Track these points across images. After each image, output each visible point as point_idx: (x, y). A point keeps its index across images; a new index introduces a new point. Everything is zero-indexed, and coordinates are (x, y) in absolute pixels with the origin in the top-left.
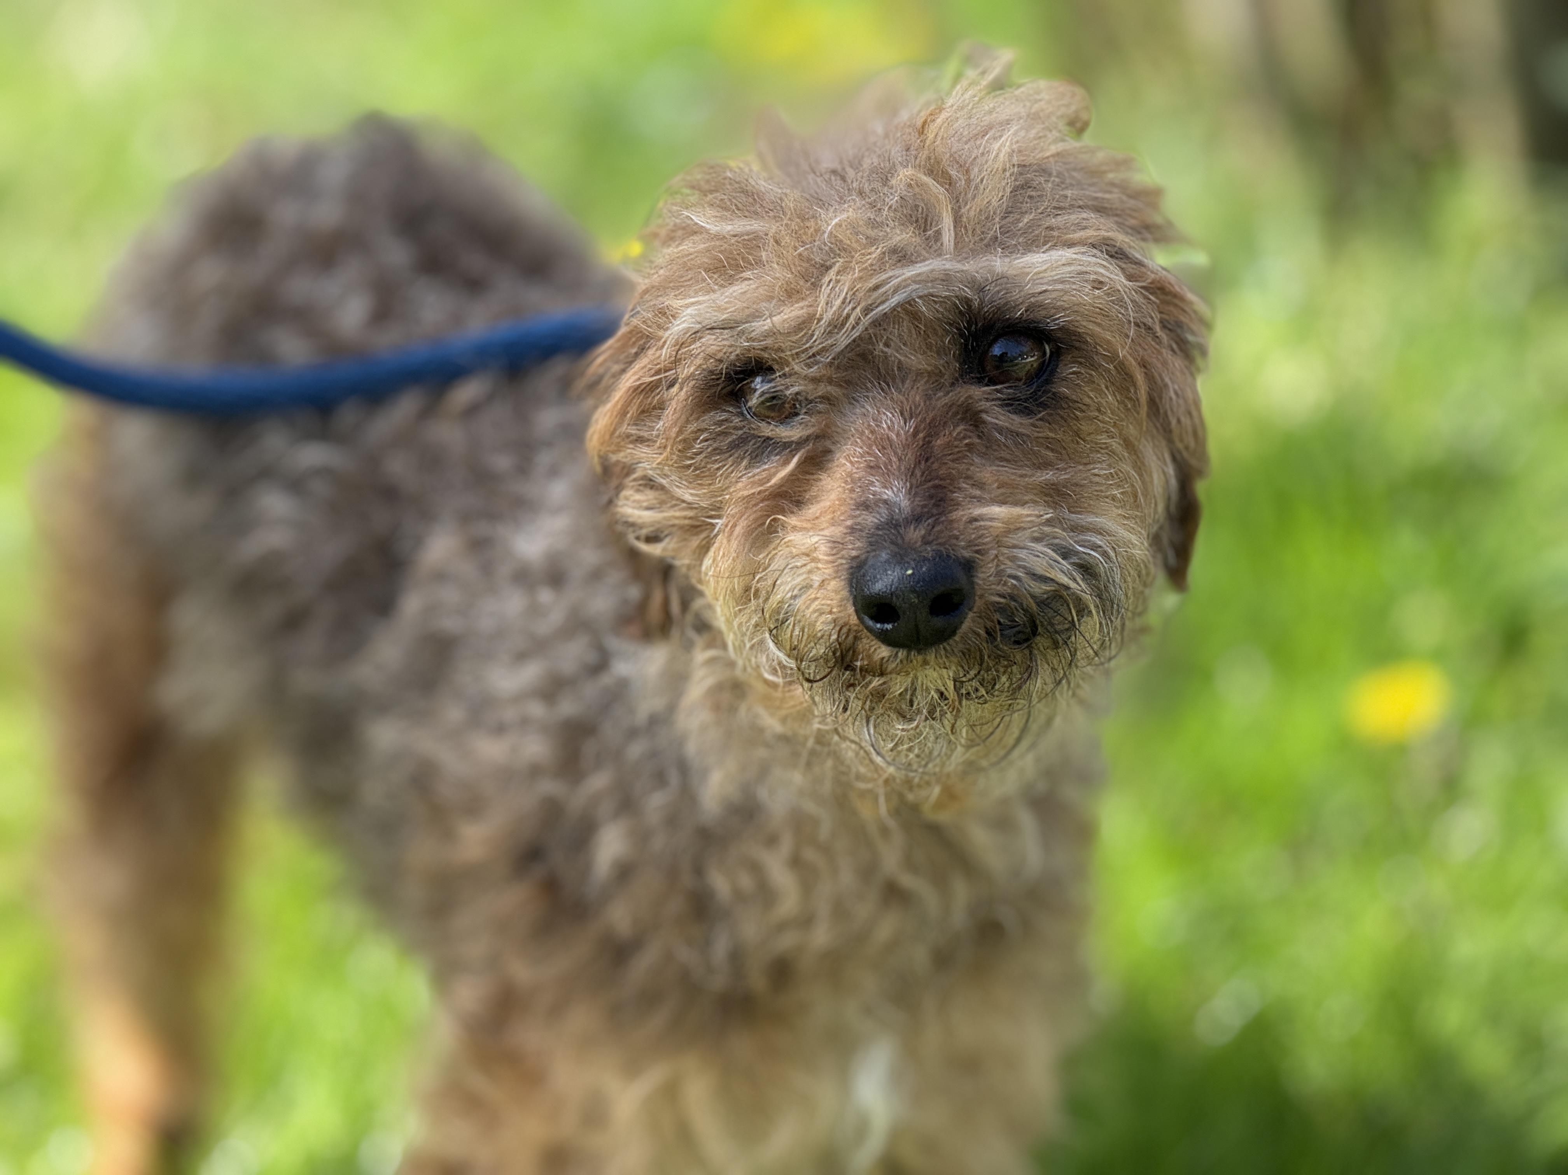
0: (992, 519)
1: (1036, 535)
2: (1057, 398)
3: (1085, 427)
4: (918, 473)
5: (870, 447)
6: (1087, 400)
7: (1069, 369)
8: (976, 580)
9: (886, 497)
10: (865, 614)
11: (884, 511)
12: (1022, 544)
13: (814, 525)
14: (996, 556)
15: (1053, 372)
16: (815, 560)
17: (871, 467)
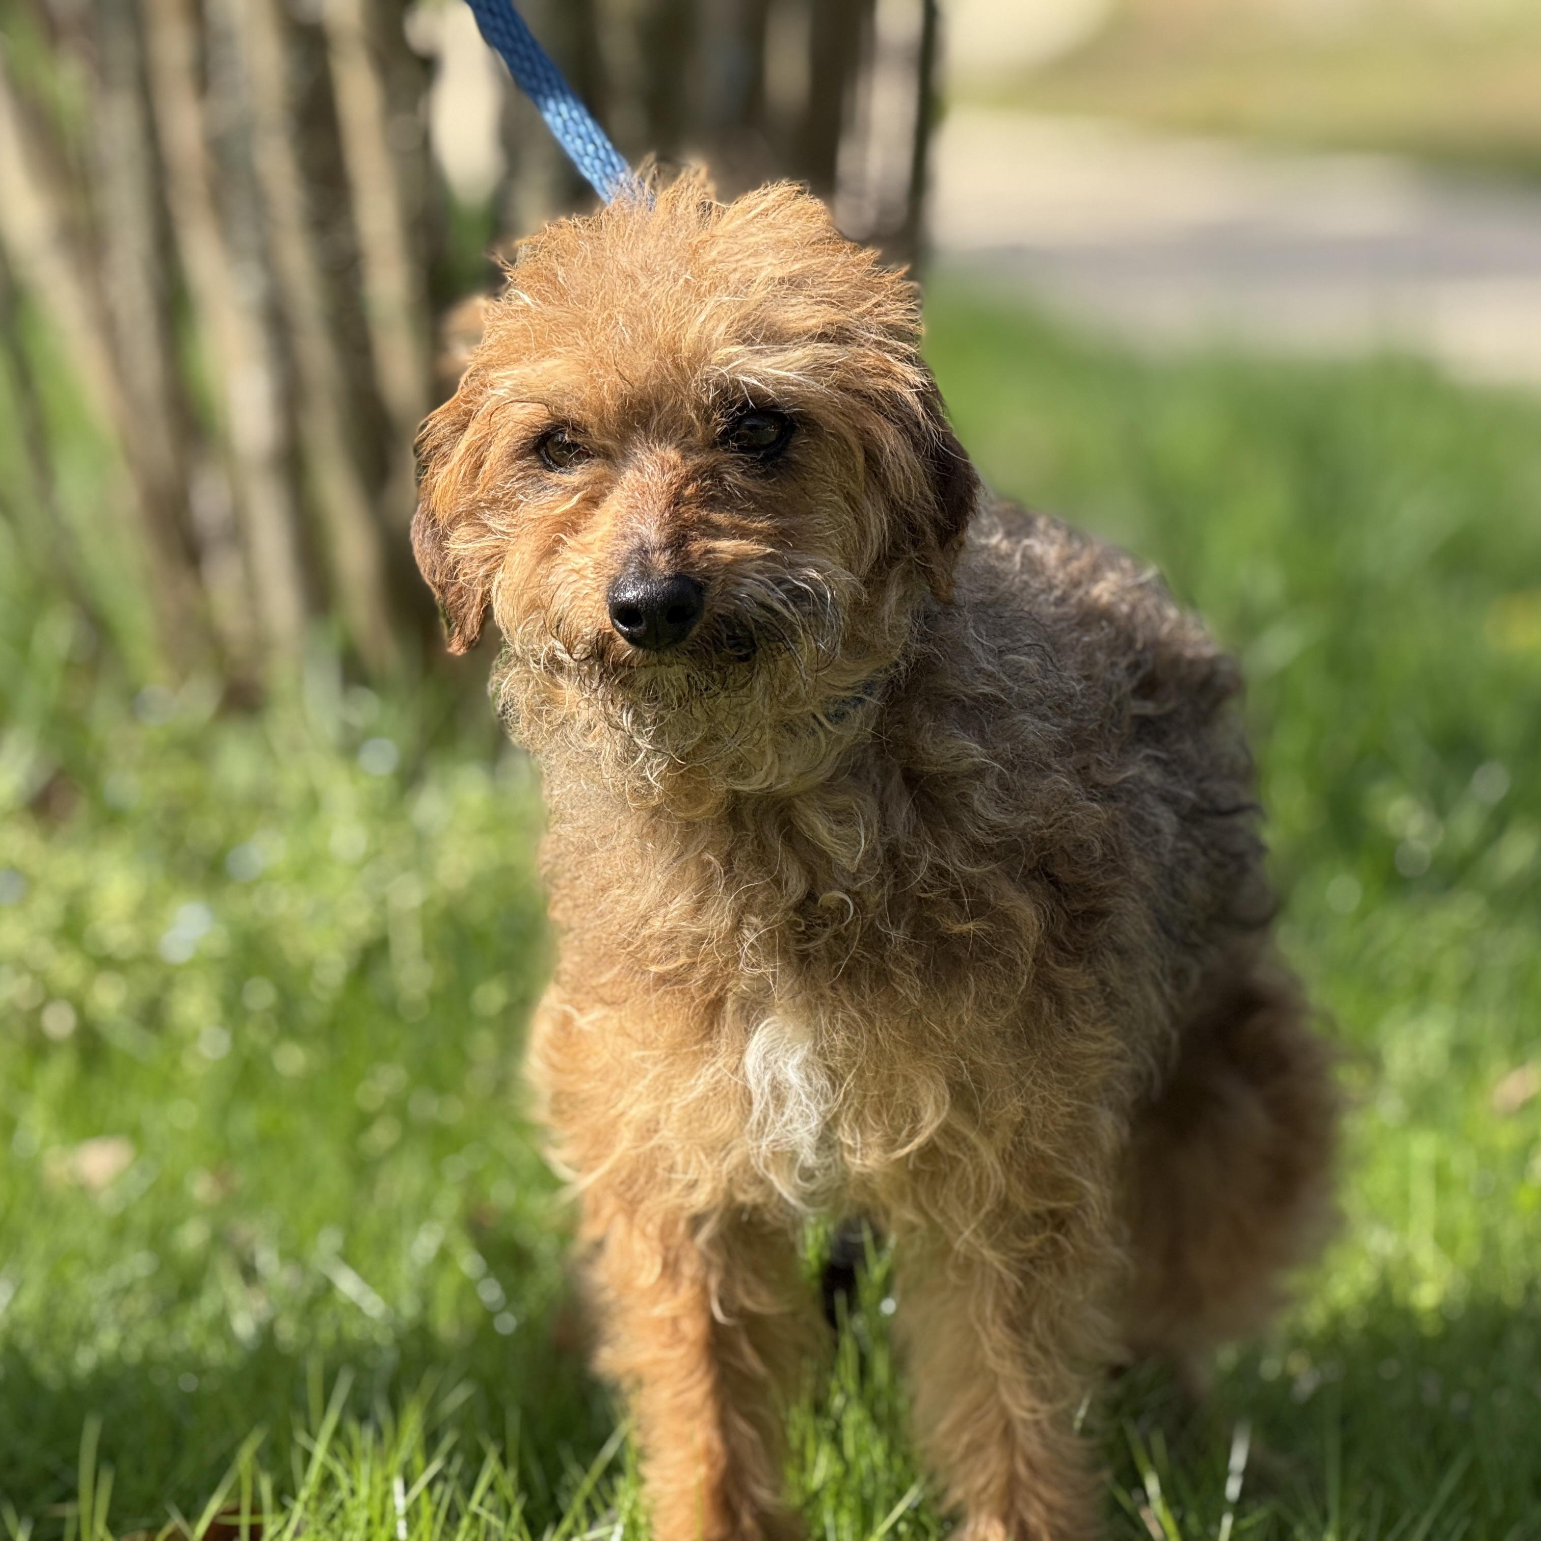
0: (722, 552)
1: (761, 568)
2: (789, 462)
3: (810, 485)
4: (667, 515)
5: (633, 492)
6: (814, 465)
7: (801, 440)
8: (705, 599)
9: (639, 531)
10: (617, 619)
11: (636, 540)
12: (748, 574)
13: (585, 549)
14: (723, 580)
15: (788, 442)
16: (584, 577)
17: (632, 507)
